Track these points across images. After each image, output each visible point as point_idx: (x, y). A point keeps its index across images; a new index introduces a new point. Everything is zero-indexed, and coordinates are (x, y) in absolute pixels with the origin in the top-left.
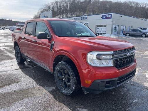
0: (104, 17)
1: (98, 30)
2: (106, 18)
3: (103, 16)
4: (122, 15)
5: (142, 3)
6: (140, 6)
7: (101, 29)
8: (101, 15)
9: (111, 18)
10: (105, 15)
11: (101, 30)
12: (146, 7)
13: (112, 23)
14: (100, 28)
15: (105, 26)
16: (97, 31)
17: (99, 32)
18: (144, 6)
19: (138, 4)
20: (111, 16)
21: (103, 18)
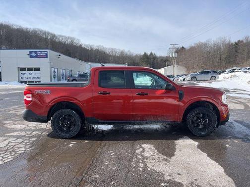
0: (33, 54)
1: (24, 76)
2: (37, 56)
3: (31, 52)
4: (60, 54)
5: (60, 36)
6: (57, 40)
7: (30, 74)
8: (28, 51)
9: (47, 57)
10: (35, 52)
11: (29, 76)
12: (66, 43)
13: (50, 65)
14: (27, 72)
15: (38, 69)
16: (22, 78)
17: (27, 80)
18: (63, 40)
19: (54, 36)
20: (47, 54)
21: (31, 57)
